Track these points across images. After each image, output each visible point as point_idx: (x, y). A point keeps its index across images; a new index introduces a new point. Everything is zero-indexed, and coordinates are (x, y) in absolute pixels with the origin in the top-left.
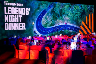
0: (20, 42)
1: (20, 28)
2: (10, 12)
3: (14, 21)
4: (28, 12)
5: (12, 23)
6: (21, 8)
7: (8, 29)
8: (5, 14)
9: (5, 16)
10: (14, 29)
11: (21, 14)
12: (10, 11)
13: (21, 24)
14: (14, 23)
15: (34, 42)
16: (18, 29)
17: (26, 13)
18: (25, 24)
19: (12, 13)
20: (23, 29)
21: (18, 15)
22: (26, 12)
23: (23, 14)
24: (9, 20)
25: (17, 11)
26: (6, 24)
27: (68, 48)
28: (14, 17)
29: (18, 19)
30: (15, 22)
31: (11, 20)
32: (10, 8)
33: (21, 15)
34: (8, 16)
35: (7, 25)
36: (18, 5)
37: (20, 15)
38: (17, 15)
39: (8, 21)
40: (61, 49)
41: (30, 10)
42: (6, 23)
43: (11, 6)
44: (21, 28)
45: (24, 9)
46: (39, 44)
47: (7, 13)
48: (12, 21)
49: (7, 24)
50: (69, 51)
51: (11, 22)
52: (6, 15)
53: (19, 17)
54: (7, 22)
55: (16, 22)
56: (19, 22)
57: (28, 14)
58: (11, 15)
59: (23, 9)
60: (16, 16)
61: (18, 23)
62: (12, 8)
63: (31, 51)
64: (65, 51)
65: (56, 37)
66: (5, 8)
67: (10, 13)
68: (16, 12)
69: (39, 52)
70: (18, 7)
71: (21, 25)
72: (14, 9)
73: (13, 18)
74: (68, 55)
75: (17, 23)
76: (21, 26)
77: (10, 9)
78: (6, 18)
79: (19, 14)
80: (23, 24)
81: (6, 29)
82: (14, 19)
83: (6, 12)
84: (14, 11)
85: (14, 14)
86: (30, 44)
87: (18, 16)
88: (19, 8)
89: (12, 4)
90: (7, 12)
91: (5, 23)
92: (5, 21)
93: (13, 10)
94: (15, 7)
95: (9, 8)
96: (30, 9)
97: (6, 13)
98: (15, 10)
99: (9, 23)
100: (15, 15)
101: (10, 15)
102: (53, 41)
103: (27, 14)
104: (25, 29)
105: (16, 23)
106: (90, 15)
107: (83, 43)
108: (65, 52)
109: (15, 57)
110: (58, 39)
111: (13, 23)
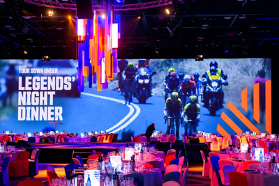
1: (49, 116)
2: (30, 86)
3: (37, 104)
4: (70, 85)
5: (33, 108)
6: (54, 78)
7: (23, 119)
9: (20, 93)
11: (53, 89)
12: (30, 83)
13: (53, 108)
14: (37, 108)
16: (45, 119)
17: (65, 86)
18: (61, 108)
19: (34, 88)
20: (57, 119)
21: (47, 91)
22: (64, 84)
23: (58, 89)
24: (26, 101)
25: (45, 83)
26: (20, 109)
29: (46, 99)
30: (39, 106)
31: (31, 101)
32: (30, 78)
33: (53, 91)
34: (24, 93)
36: (48, 71)
37: (51, 90)
38: (44, 91)
39: (24, 104)
41: (73, 81)
44: (52, 116)
45: (61, 78)
47: (23, 89)
48: (33, 104)
49: (24, 108)
51: (31, 106)
52: (22, 91)
53: (49, 96)
54: (22, 105)
55: (41, 104)
56: (48, 105)
57: (70, 88)
58: (32, 91)
60: (41, 93)
61: (46, 106)
62: (34, 78)
67: (30, 89)
68: (42, 86)
71: (52, 111)
72: (38, 80)
73: (35, 96)
75: (43, 106)
76: (53, 113)
77: (31, 81)
78: (21, 98)
79: (49, 89)
80: (57, 108)
81: (20, 119)
82: (37, 99)
83: (22, 86)
84: (38, 84)
85: (38, 89)
87: (46, 93)
88: (49, 78)
89: (34, 71)
90: (24, 85)
92: (20, 104)
93: (36, 81)
94: (41, 75)
95: (27, 78)
96: (74, 78)
97: (21, 88)
98: (40, 82)
99: (26, 106)
100: (39, 91)
103: (66, 88)
104: (61, 119)
105: (41, 108)
111: (35, 106)
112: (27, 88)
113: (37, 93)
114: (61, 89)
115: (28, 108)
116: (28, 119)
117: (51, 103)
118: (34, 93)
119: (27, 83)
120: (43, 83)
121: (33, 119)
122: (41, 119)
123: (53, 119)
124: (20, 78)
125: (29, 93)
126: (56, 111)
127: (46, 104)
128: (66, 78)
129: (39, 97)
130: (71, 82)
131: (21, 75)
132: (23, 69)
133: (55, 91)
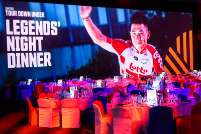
0: (41, 92)
1: (39, 62)
2: (18, 30)
3: (26, 49)
4: (56, 30)
5: (22, 54)
6: (41, 22)
7: (14, 66)
8: (8, 35)
9: (8, 38)
11: (41, 34)
12: (19, 27)
13: (41, 54)
14: (27, 54)
15: (68, 90)
16: (35, 66)
17: (52, 31)
19: (23, 33)
20: (46, 65)
21: (36, 36)
22: (51, 29)
23: (45, 34)
24: (15, 47)
26: (9, 55)
27: (140, 104)
28: (26, 40)
30: (28, 52)
31: (20, 47)
32: (18, 21)
33: (41, 36)
34: (13, 37)
35: (11, 57)
36: (35, 14)
37: (39, 35)
38: (32, 36)
39: (13, 50)
40: (126, 105)
41: (59, 26)
42: (9, 52)
44: (42, 62)
46: (80, 96)
47: (11, 33)
49: (13, 55)
50: (142, 108)
51: (21, 52)
52: (11, 36)
53: (37, 41)
54: (11, 52)
55: (31, 50)
56: (37, 51)
57: (56, 34)
58: (21, 36)
60: (30, 38)
61: (35, 52)
63: (64, 111)
64: (134, 109)
65: (115, 81)
67: (18, 33)
68: (30, 31)
69: (81, 112)
70: (35, 19)
71: (42, 57)
72: (26, 24)
73: (24, 42)
74: (141, 117)
75: (33, 52)
76: (42, 60)
79: (37, 34)
80: (46, 54)
81: (10, 66)
82: (26, 44)
83: (10, 31)
84: (26, 28)
85: (26, 33)
86: (60, 95)
87: (34, 38)
88: (37, 22)
89: (21, 13)
90: (12, 29)
93: (24, 25)
94: (28, 19)
95: (15, 22)
97: (8, 32)
98: (28, 26)
99: (15, 52)
100: (28, 36)
101: (19, 37)
102: (109, 89)
103: (53, 34)
105: (31, 54)
106: (185, 34)
107: (171, 93)
108: (134, 111)
109: (31, 124)
110: (118, 84)
111: (25, 52)
112: (16, 32)
113: (26, 38)
114: (48, 34)
115: (18, 55)
116: (19, 66)
117: (40, 49)
118: (22, 38)
119: (15, 27)
120: (32, 28)
121: (23, 66)
122: (31, 66)
123: (42, 65)
124: (8, 21)
125: (17, 38)
126: (45, 57)
127: (35, 49)
128: (53, 23)
129: (28, 42)
130: (57, 27)
131: (9, 17)
132: (10, 12)
133: (43, 36)
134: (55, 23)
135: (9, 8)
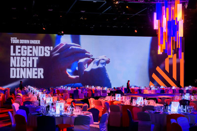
1: (34, 75)
3: (24, 66)
5: (22, 69)
9: (12, 58)
10: (25, 77)
11: (37, 55)
12: (19, 51)
13: (36, 69)
14: (25, 69)
16: (31, 77)
19: (22, 54)
20: (39, 77)
21: (32, 56)
22: (45, 52)
23: (40, 55)
24: (17, 64)
25: (31, 51)
28: (25, 59)
29: (31, 62)
30: (26, 67)
31: (20, 64)
36: (32, 42)
38: (30, 57)
39: (15, 66)
43: (22, 45)
45: (43, 47)
47: (14, 55)
48: (22, 66)
49: (15, 69)
51: (20, 67)
53: (33, 60)
54: (13, 67)
55: (28, 66)
59: (40, 47)
62: (23, 47)
66: (12, 47)
67: (19, 55)
68: (28, 53)
70: (32, 45)
72: (26, 48)
75: (29, 68)
77: (20, 49)
78: (13, 62)
80: (39, 69)
82: (25, 62)
84: (25, 51)
85: (25, 55)
87: (31, 58)
89: (22, 41)
90: (14, 52)
91: (11, 69)
92: (11, 66)
93: (24, 49)
94: (27, 45)
96: (52, 47)
99: (16, 68)
100: (26, 56)
103: (46, 55)
105: (28, 69)
111: (23, 68)
112: (17, 54)
113: (25, 58)
114: (42, 55)
115: (18, 69)
116: (18, 77)
117: (35, 66)
119: (17, 51)
120: (29, 51)
121: (21, 77)
123: (36, 77)
125: (18, 58)
126: (39, 71)
128: (46, 47)
129: (26, 61)
130: (50, 51)
132: (14, 40)
133: (38, 56)
134: (48, 48)
135: (13, 38)
